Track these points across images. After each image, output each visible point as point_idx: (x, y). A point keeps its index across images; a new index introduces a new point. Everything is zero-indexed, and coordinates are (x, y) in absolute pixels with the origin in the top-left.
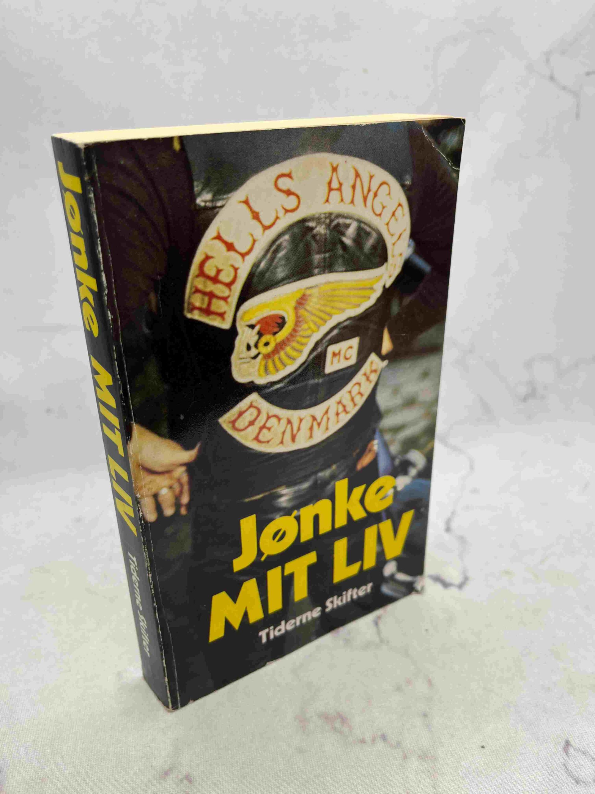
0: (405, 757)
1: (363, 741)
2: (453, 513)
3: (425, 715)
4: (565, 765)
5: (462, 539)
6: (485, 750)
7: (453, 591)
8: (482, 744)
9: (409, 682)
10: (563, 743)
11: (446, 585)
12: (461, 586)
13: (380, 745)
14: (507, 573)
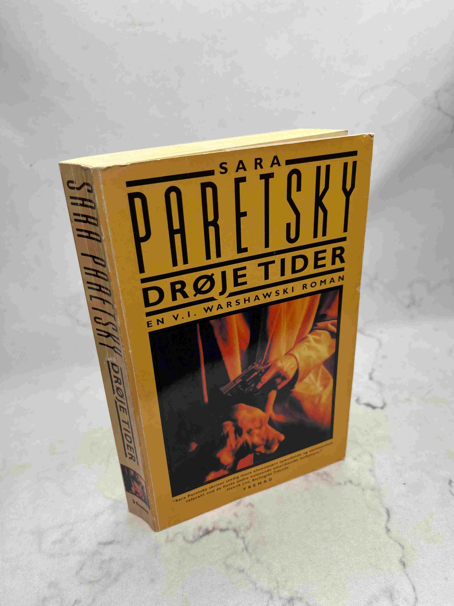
0: (363, 490)
1: (340, 484)
2: (373, 370)
3: (371, 471)
4: (450, 491)
5: (380, 384)
6: (406, 485)
7: (378, 411)
8: (404, 483)
9: (360, 456)
10: (448, 481)
11: (374, 408)
12: (382, 408)
13: (349, 485)
14: (408, 400)
